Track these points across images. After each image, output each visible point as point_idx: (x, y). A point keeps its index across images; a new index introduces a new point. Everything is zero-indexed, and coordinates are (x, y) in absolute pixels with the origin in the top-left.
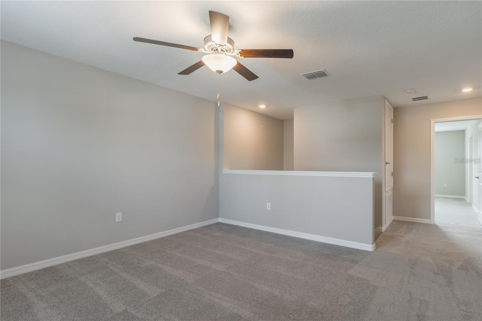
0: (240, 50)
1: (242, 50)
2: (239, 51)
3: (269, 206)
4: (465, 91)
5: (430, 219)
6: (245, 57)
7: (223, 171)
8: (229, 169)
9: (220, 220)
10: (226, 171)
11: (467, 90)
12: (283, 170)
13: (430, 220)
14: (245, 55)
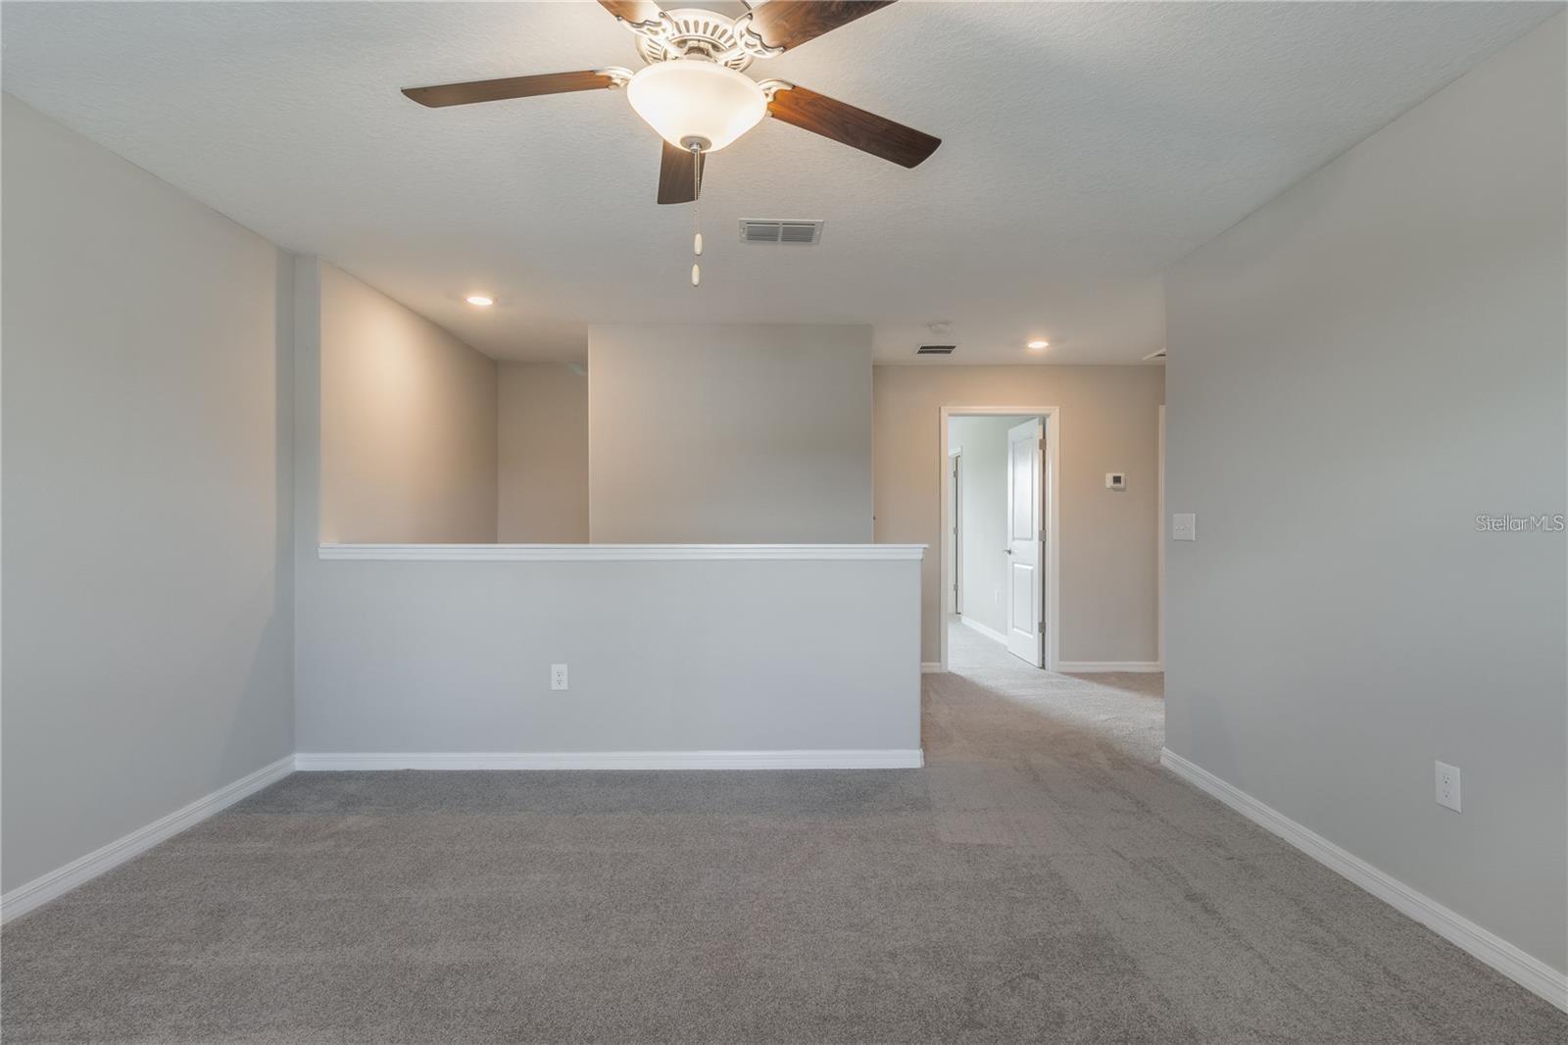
0: (788, 84)
1: (794, 87)
2: (776, 87)
3: (559, 676)
4: (1036, 347)
5: (940, 661)
6: (773, 116)
7: (320, 550)
8: (342, 543)
9: (303, 762)
10: (331, 548)
11: (1038, 345)
12: (495, 542)
13: (938, 664)
14: (782, 109)
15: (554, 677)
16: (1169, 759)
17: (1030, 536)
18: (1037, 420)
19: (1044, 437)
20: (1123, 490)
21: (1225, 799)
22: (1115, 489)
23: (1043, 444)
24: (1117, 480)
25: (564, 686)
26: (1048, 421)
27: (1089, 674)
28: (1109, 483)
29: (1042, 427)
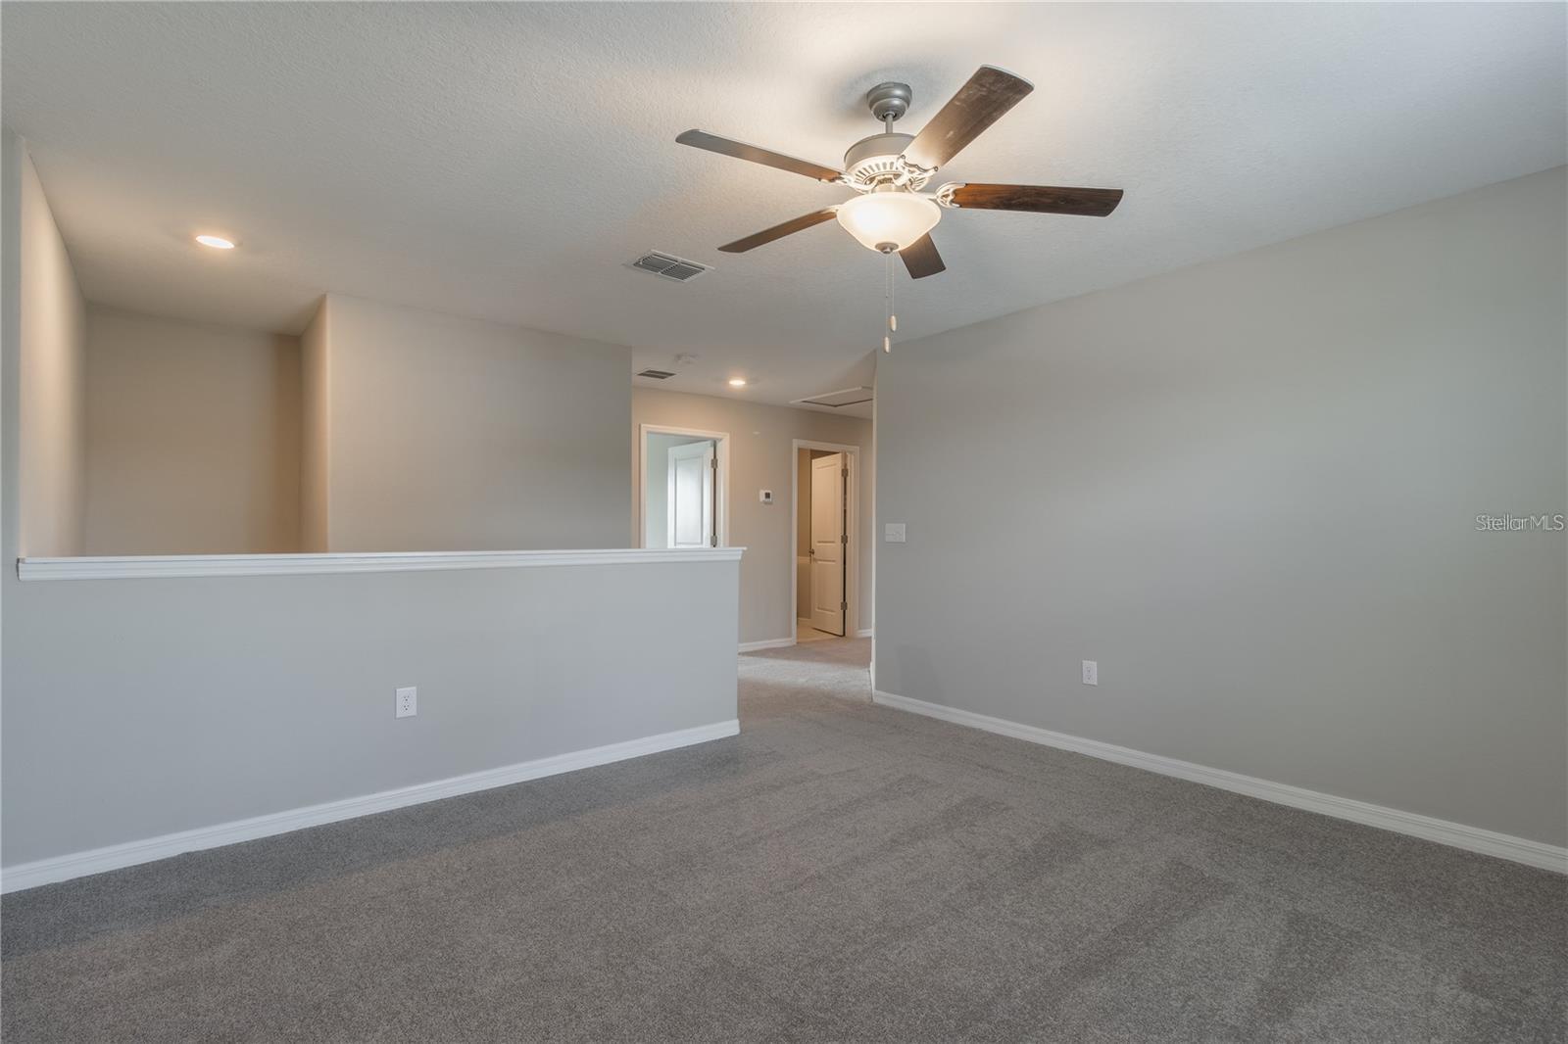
15: (400, 702)
16: (881, 698)
17: (699, 541)
18: (709, 443)
19: (715, 457)
20: (771, 503)
21: (930, 714)
22: (766, 503)
23: (714, 463)
24: (768, 495)
25: (413, 711)
26: (719, 445)
27: (752, 652)
28: (762, 498)
29: (713, 449)
